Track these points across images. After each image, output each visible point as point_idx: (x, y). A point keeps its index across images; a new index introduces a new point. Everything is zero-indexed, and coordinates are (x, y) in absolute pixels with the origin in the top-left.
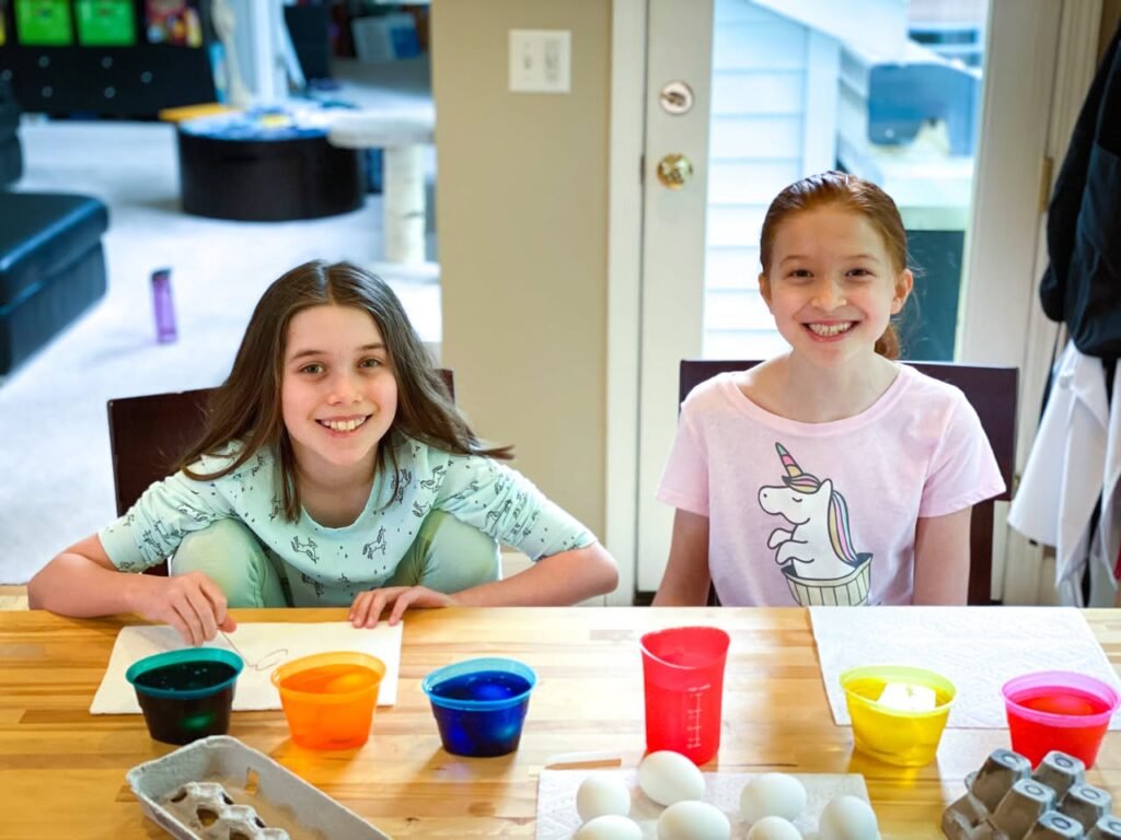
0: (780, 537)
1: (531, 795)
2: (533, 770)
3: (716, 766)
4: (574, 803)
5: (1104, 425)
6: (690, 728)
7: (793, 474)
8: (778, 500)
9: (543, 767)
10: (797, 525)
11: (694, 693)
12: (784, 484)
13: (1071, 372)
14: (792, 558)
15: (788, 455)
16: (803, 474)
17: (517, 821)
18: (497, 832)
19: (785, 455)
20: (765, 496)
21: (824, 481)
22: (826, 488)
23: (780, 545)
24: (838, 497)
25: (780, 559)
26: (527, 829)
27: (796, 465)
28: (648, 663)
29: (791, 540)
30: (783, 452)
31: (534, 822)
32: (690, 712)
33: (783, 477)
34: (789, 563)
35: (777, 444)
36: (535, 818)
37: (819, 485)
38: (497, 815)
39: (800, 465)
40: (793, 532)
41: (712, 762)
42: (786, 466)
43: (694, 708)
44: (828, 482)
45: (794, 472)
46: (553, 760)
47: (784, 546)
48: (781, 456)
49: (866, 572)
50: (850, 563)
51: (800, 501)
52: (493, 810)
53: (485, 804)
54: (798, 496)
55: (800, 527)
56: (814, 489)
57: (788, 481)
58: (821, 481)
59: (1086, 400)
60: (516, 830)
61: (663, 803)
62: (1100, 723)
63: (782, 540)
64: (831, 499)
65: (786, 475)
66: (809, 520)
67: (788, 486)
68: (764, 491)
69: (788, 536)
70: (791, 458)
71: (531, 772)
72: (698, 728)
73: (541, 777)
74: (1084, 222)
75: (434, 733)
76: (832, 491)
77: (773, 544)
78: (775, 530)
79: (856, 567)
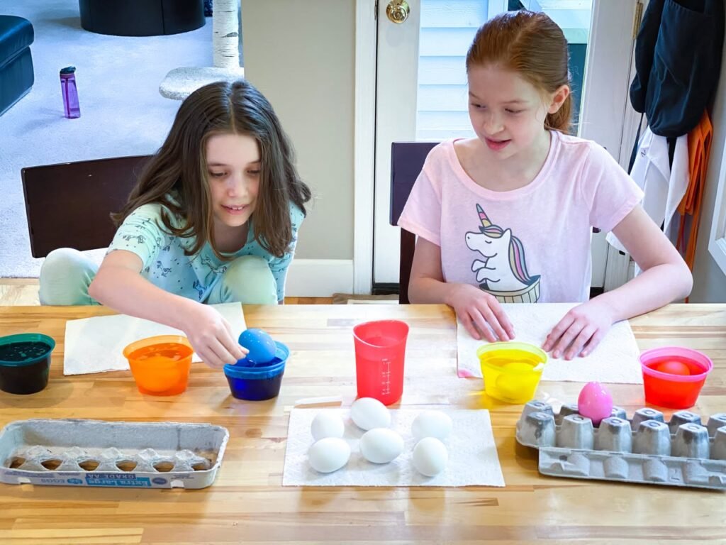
0: (478, 265)
1: (284, 424)
2: (287, 408)
3: (399, 405)
4: (310, 429)
5: (667, 180)
6: (383, 383)
7: (485, 226)
8: (478, 241)
9: (293, 406)
10: (489, 258)
11: (385, 362)
12: (480, 231)
13: (647, 145)
14: (486, 279)
15: (483, 212)
16: (492, 225)
17: (274, 440)
18: (263, 447)
19: (481, 212)
20: (469, 238)
21: (506, 230)
22: (507, 234)
23: (478, 270)
24: (516, 240)
25: (479, 279)
26: (281, 445)
27: (488, 219)
28: (357, 344)
29: (485, 267)
30: (480, 211)
31: (285, 441)
32: (384, 373)
33: (480, 227)
34: (484, 282)
35: (477, 205)
36: (286, 438)
37: (503, 233)
38: (263, 436)
39: (490, 219)
40: (486, 263)
41: (397, 403)
42: (481, 220)
43: (386, 371)
44: (509, 231)
45: (486, 224)
46: (299, 402)
47: (480, 271)
48: (479, 213)
49: (537, 287)
50: (524, 282)
51: (490, 242)
52: (261, 434)
53: (256, 430)
54: (489, 239)
55: (491, 259)
56: (499, 235)
57: (483, 230)
58: (504, 230)
59: (656, 163)
60: (274, 445)
61: (365, 428)
62: (701, 379)
63: (479, 267)
64: (511, 241)
65: (482, 225)
66: (496, 254)
67: (482, 233)
68: (469, 235)
69: (483, 265)
70: (485, 214)
71: (285, 410)
72: (388, 383)
73: (292, 413)
74: (659, 49)
75: (226, 386)
76: (511, 236)
77: (474, 269)
78: (475, 261)
79: (529, 285)
